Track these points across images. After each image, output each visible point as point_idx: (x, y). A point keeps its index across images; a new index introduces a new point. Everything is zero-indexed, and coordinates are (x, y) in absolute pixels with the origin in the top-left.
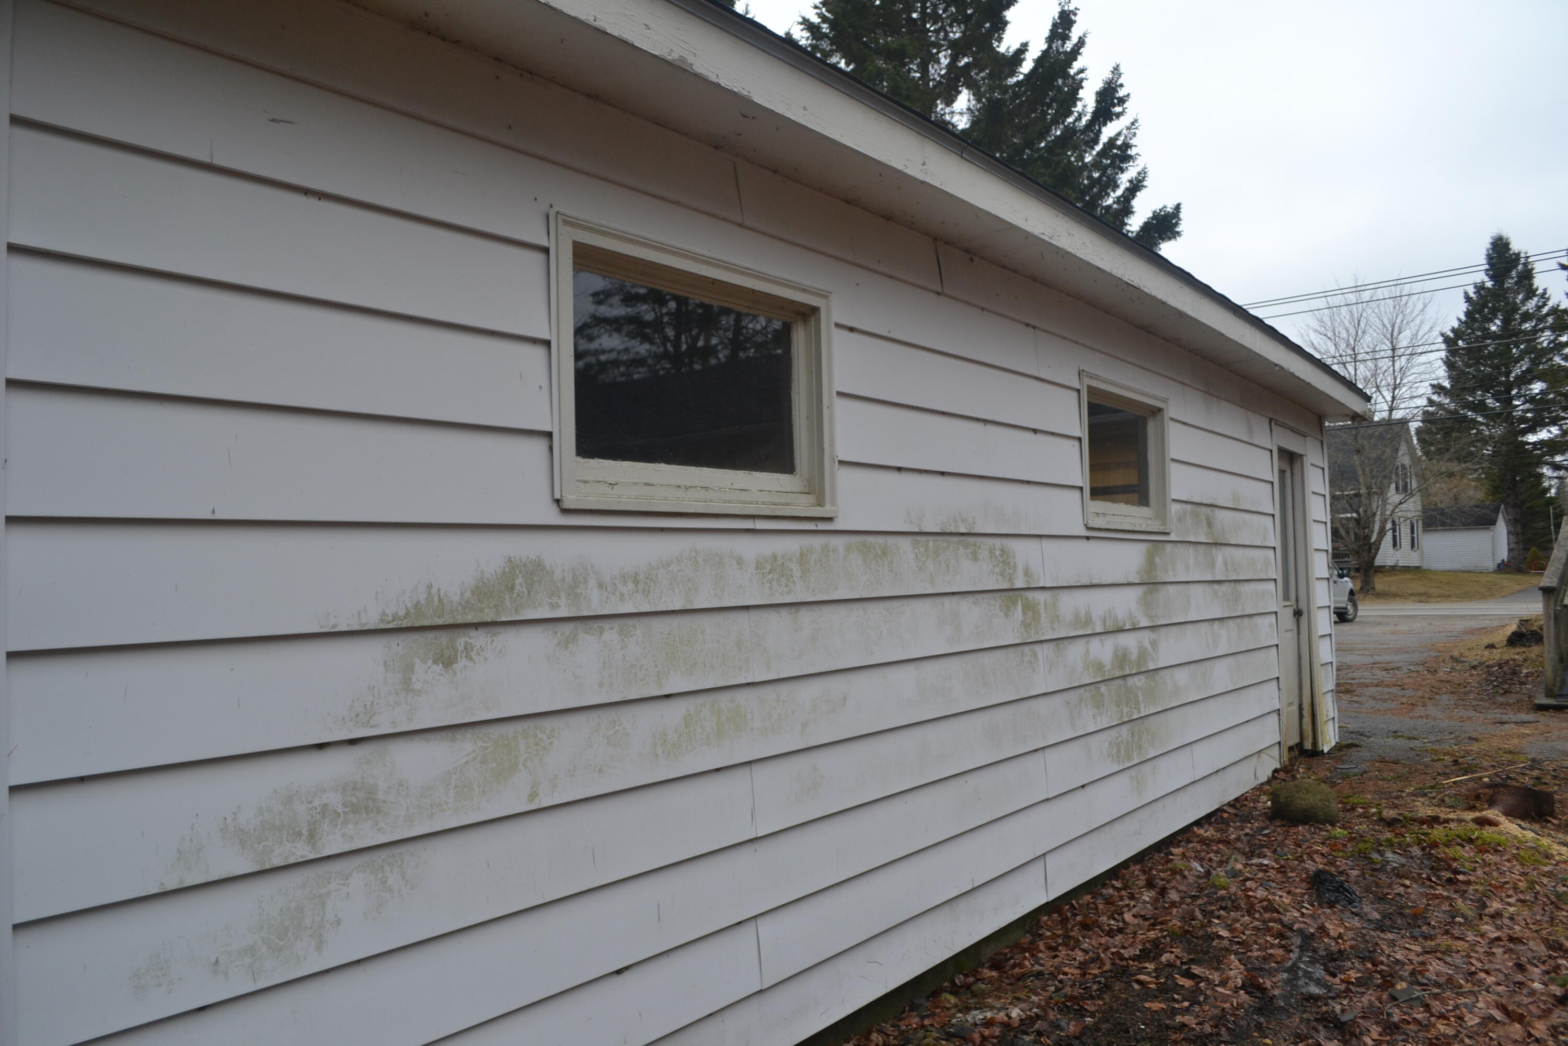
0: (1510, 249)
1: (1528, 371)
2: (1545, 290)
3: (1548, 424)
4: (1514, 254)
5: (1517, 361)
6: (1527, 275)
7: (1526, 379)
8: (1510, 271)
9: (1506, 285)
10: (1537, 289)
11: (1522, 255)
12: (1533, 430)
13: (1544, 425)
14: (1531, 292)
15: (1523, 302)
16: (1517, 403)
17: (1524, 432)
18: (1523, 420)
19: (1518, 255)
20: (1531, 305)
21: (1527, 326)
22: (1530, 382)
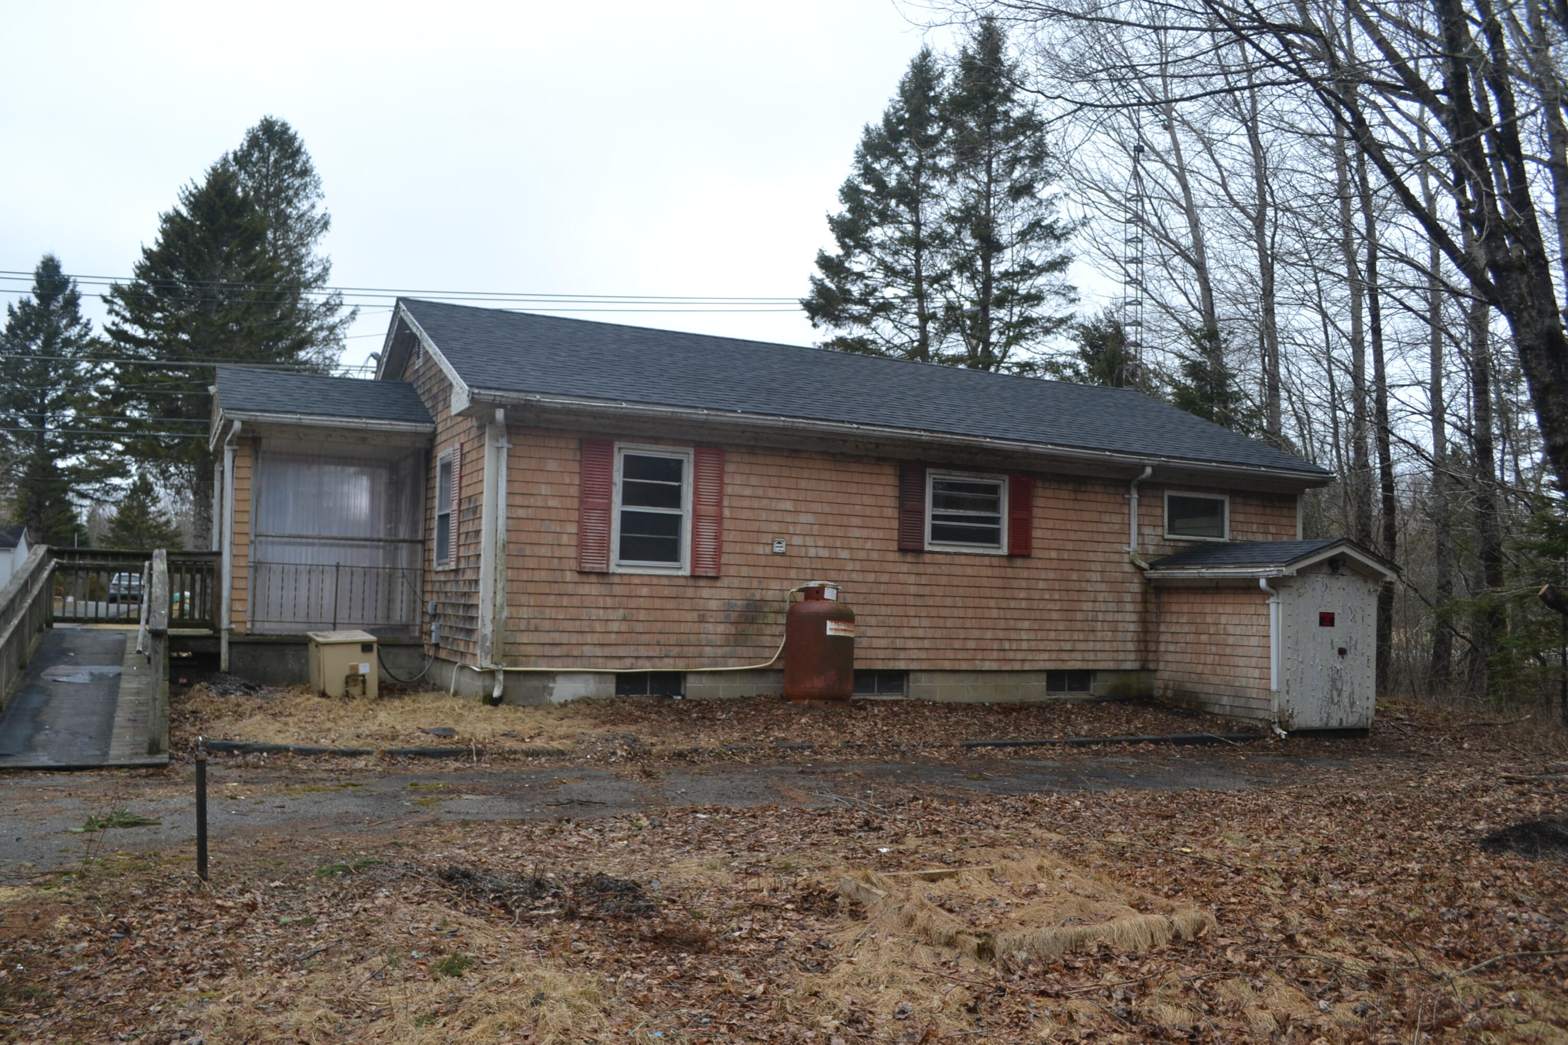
0: (59, 272)
1: (63, 396)
2: (89, 320)
3: (77, 452)
4: (63, 277)
5: (54, 384)
6: (73, 301)
7: (60, 404)
8: (58, 294)
9: (52, 308)
10: (81, 318)
11: (71, 280)
12: (63, 455)
13: (73, 452)
14: (75, 320)
15: (66, 327)
16: (49, 426)
17: (54, 457)
18: (54, 444)
19: (67, 279)
20: (74, 332)
21: (67, 352)
22: (64, 408)
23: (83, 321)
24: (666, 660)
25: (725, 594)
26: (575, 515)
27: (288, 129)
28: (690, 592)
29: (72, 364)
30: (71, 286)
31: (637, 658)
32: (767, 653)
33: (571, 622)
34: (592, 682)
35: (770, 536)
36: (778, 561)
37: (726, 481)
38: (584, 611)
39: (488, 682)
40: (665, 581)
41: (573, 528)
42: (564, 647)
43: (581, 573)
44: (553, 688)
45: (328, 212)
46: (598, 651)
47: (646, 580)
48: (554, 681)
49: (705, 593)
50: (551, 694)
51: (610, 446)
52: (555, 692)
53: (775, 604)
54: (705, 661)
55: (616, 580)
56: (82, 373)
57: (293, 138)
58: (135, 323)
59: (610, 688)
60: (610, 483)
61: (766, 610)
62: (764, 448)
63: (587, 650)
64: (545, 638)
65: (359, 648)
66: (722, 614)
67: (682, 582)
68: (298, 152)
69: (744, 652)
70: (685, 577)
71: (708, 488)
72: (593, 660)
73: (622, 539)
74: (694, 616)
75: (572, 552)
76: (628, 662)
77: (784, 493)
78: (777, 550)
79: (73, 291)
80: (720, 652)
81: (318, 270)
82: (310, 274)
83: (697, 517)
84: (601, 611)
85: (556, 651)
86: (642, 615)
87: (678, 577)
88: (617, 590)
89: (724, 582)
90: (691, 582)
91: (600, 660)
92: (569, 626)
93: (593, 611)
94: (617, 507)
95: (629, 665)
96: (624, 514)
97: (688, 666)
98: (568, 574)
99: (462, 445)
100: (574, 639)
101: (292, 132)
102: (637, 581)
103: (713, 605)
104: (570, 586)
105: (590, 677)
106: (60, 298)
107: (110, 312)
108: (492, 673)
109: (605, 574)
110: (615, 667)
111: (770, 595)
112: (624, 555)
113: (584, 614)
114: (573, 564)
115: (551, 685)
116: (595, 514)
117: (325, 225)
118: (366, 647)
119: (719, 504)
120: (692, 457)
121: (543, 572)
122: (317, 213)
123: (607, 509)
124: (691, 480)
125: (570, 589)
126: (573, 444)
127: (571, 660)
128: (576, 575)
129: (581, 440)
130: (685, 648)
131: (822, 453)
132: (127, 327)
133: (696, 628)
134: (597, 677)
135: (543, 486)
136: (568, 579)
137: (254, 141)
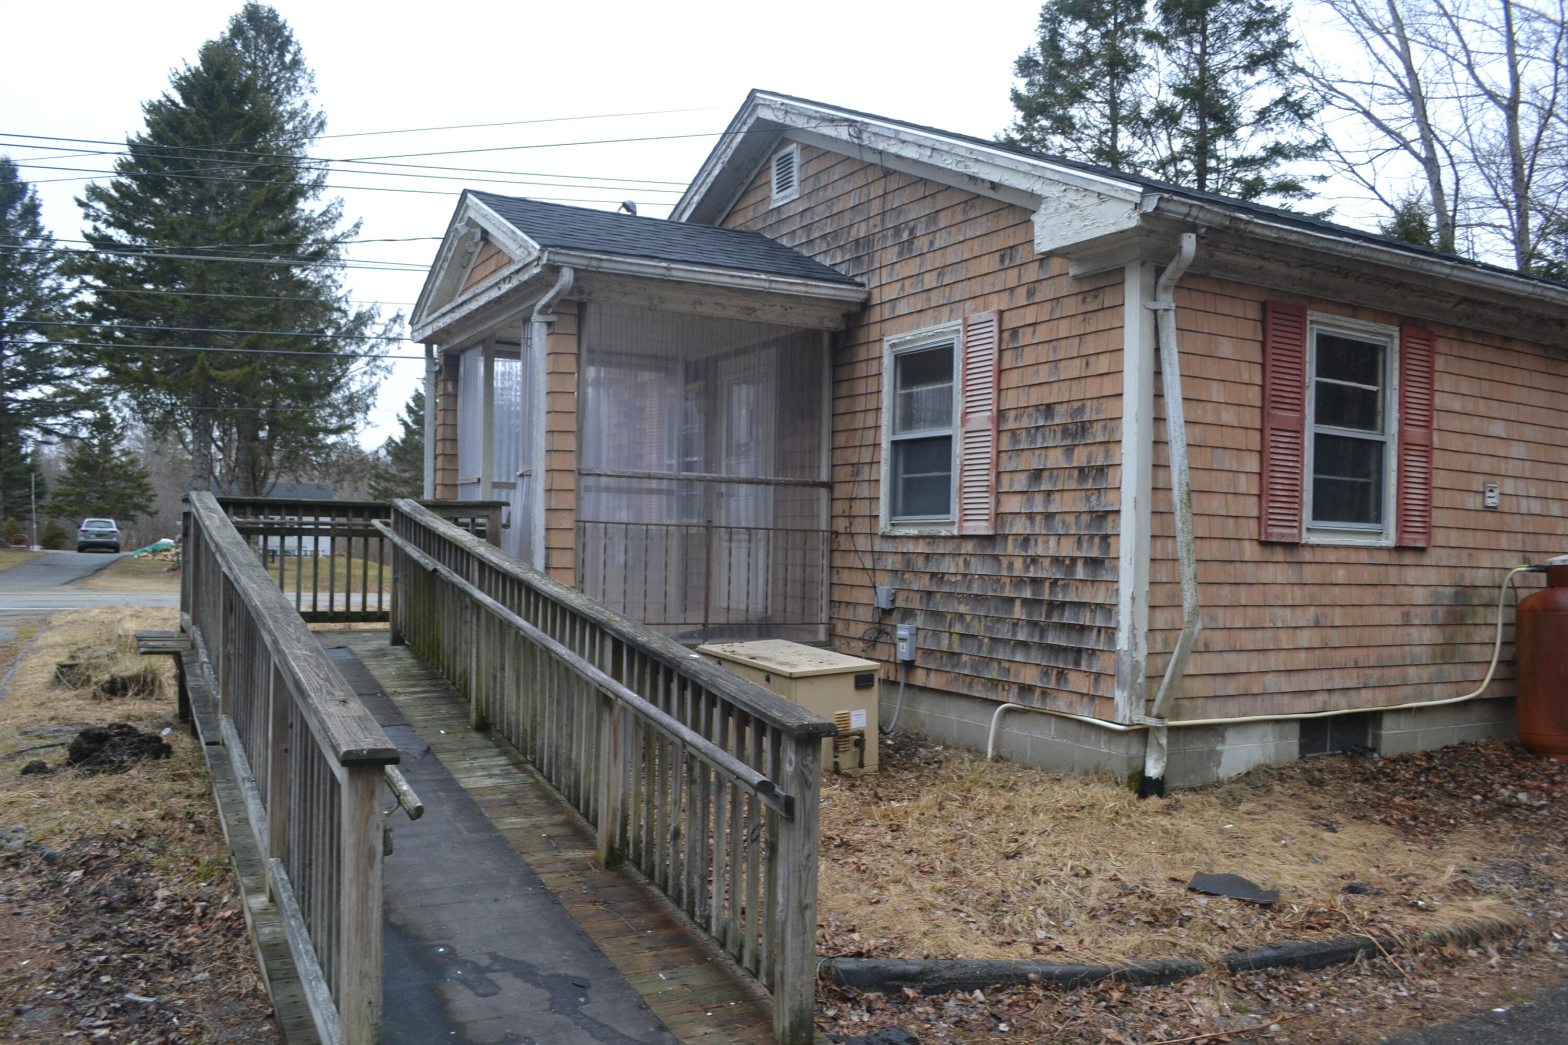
0: (16, 177)
1: (25, 317)
2: (51, 232)
3: (41, 382)
4: (22, 183)
5: (13, 304)
6: (32, 210)
7: (19, 327)
8: (14, 202)
9: (9, 217)
10: (43, 229)
11: (30, 187)
12: (23, 386)
13: (35, 382)
14: (35, 232)
15: (26, 238)
16: (8, 353)
17: (12, 388)
18: (13, 373)
19: (24, 186)
20: (35, 244)
21: (27, 268)
22: (24, 332)
23: (45, 233)
24: (1364, 692)
25: (1432, 576)
26: (1254, 440)
27: (277, 16)
28: (1393, 575)
29: (35, 278)
30: (30, 194)
31: (1330, 691)
32: (1475, 672)
33: (1250, 633)
34: (1270, 738)
35: (1481, 478)
36: (1490, 520)
37: (1437, 386)
38: (1268, 611)
39: (1135, 749)
40: (1364, 557)
41: (1252, 463)
42: (1242, 679)
43: (1266, 544)
44: (1220, 754)
45: (324, 109)
46: (1285, 684)
47: (1343, 556)
48: (1223, 741)
49: (1411, 575)
50: (1218, 765)
51: (1300, 317)
52: (1224, 760)
53: (1485, 591)
54: (1408, 690)
55: (1307, 555)
56: (46, 291)
57: (281, 28)
58: (120, 227)
59: (1292, 745)
60: (1301, 386)
61: (1475, 601)
62: (1476, 332)
63: (1272, 683)
64: (1217, 664)
65: (850, 682)
66: (1428, 610)
67: (1384, 558)
68: (288, 41)
69: (1453, 672)
70: (1388, 549)
71: (1416, 395)
72: (1277, 699)
73: (1317, 482)
74: (1394, 616)
75: (1251, 507)
76: (1320, 698)
77: (1495, 409)
78: (1490, 502)
79: (32, 199)
80: (1425, 674)
81: (313, 175)
82: (307, 178)
83: (1404, 445)
84: (1288, 612)
85: (1232, 687)
86: (1338, 617)
87: (1380, 549)
88: (1310, 574)
89: (1433, 557)
90: (1394, 558)
91: (1286, 699)
92: (1248, 640)
93: (1279, 611)
94: (1311, 429)
95: (1320, 705)
96: (1318, 436)
97: (1389, 702)
98: (1247, 545)
99: (1001, 313)
100: (1254, 663)
101: (281, 19)
102: (1332, 557)
103: (1420, 595)
104: (1250, 567)
105: (1269, 728)
106: (19, 206)
107: (87, 216)
108: (1144, 733)
109: (1292, 546)
110: (1304, 709)
111: (1481, 577)
112: (1318, 514)
113: (1266, 617)
114: (1251, 529)
115: (1219, 748)
116: (1284, 438)
117: (322, 125)
118: (863, 680)
119: (1428, 426)
120: (1397, 342)
121: (1215, 544)
122: (313, 111)
123: (1299, 432)
124: (1396, 382)
125: (1249, 573)
126: (1254, 312)
127: (1248, 701)
128: (1256, 547)
129: (1264, 307)
130: (1387, 671)
131: (1535, 344)
132: (112, 232)
133: (1399, 635)
134: (1277, 727)
135: (1215, 385)
136: (1247, 557)
137: (237, 30)
